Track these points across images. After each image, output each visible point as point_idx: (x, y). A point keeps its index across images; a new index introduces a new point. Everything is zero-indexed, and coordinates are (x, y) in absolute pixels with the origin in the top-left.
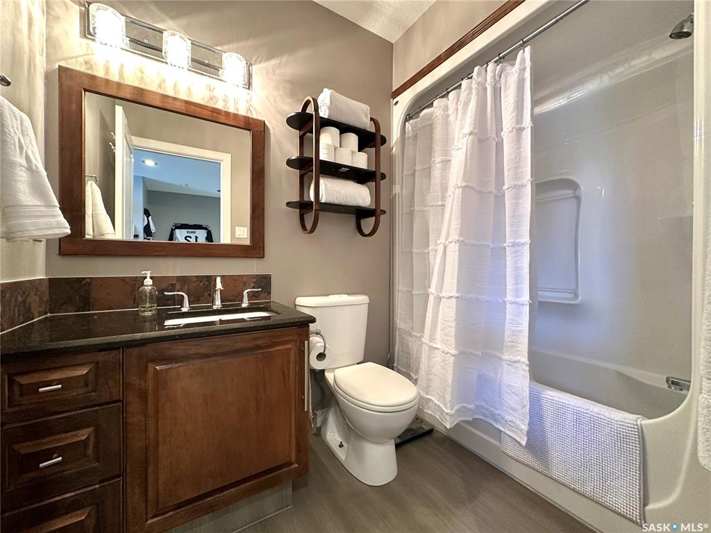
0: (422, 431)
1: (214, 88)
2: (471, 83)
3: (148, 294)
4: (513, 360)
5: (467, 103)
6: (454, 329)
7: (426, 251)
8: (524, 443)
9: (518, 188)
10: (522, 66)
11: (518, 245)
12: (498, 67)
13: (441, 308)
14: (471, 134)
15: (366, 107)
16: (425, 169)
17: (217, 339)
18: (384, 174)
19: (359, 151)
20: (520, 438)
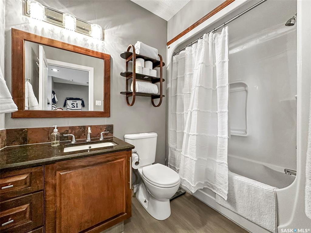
0: (181, 193)
1: (87, 40)
2: (202, 41)
3: (56, 136)
4: (221, 162)
5: (200, 49)
6: (195, 149)
7: (182, 113)
8: (226, 199)
9: (222, 87)
10: (224, 35)
11: (223, 112)
12: (214, 35)
13: (189, 139)
14: (202, 63)
15: (156, 50)
16: (182, 77)
17: (90, 158)
18: (164, 79)
19: (153, 69)
20: (224, 197)
